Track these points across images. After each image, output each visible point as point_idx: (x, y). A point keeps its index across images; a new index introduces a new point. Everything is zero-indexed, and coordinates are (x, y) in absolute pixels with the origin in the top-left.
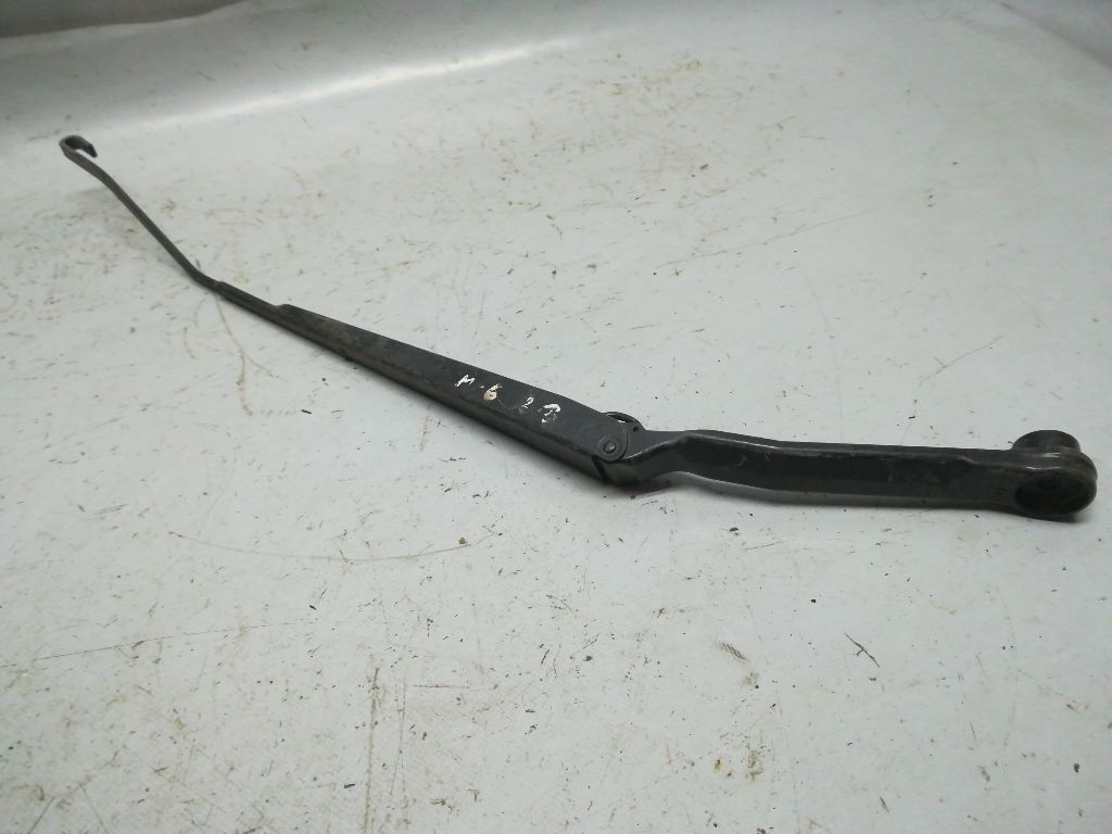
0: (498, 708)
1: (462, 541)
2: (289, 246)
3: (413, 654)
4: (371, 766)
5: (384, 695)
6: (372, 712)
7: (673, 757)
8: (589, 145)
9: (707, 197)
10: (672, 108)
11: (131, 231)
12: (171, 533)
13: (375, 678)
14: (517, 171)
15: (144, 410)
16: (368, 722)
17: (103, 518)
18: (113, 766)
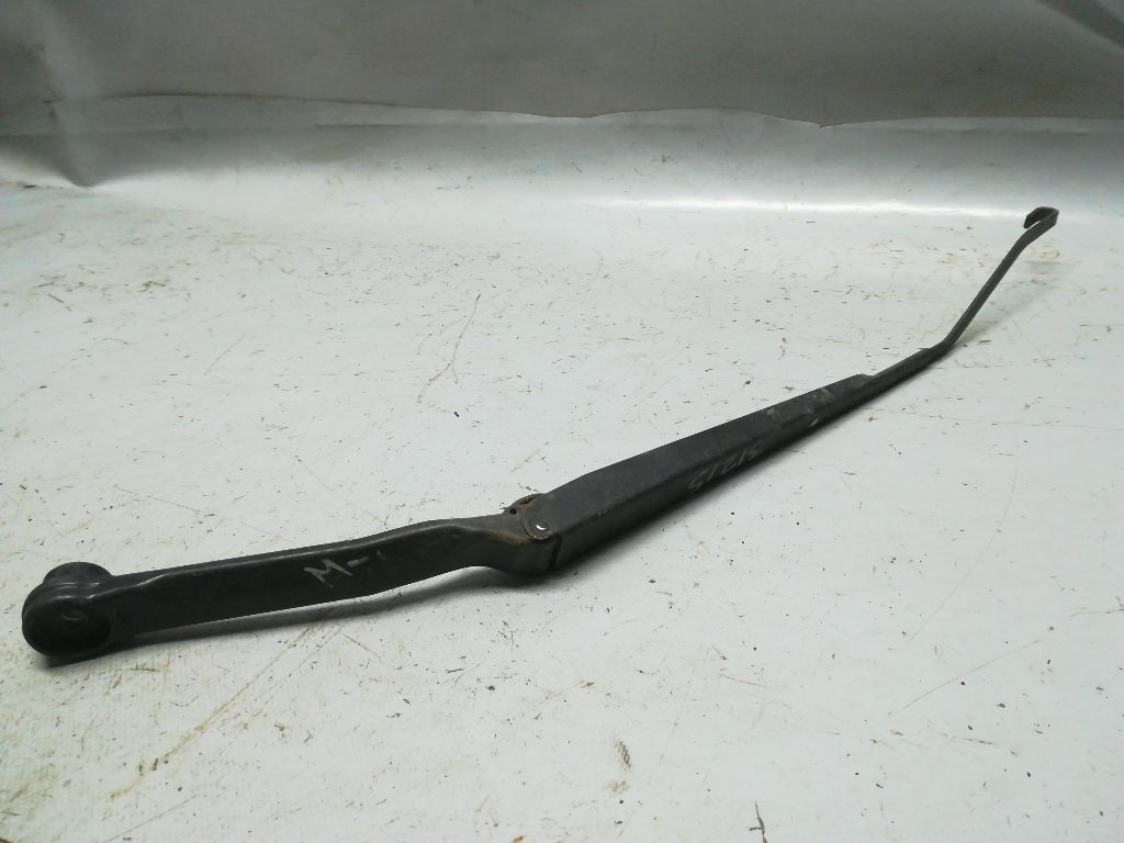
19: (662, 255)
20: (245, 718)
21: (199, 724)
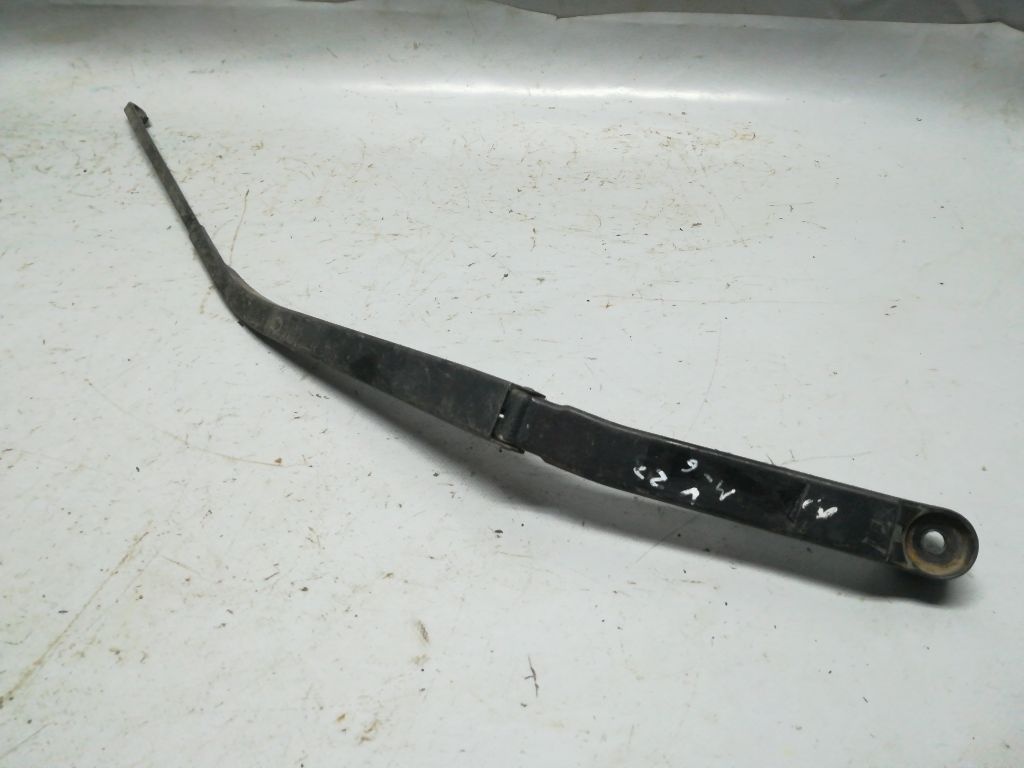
0: (209, 599)
1: (279, 461)
3: (180, 532)
4: (89, 603)
5: (137, 554)
6: (120, 564)
7: (311, 696)
9: (681, 250)
10: (704, 169)
12: (86, 380)
13: (140, 540)
14: (535, 187)
16: (112, 570)
17: (52, 354)
19: (422, 142)
20: (80, 647)
21: (36, 659)
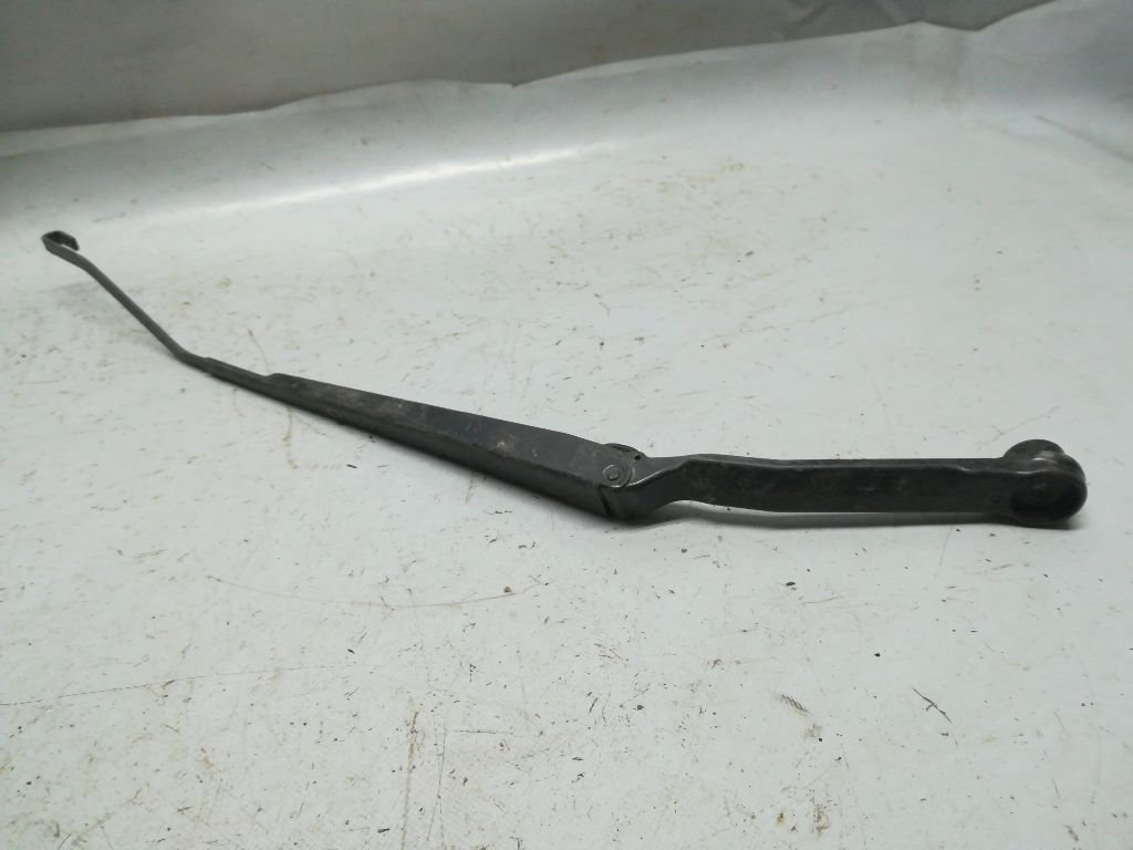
0: (543, 755)
1: (507, 590)
2: (340, 318)
3: (454, 698)
4: (407, 811)
5: (422, 740)
6: (409, 757)
7: (732, 809)
8: (635, 235)
9: (753, 279)
10: (716, 203)
11: (187, 303)
12: (209, 577)
13: (414, 722)
14: (565, 256)
15: (189, 462)
16: (405, 766)
17: (141, 562)
18: (134, 803)
19: (410, 239)
